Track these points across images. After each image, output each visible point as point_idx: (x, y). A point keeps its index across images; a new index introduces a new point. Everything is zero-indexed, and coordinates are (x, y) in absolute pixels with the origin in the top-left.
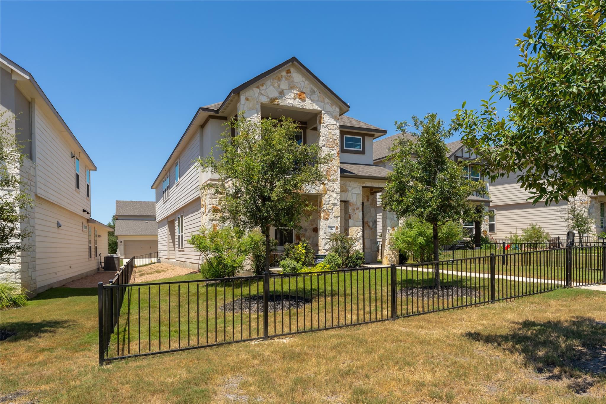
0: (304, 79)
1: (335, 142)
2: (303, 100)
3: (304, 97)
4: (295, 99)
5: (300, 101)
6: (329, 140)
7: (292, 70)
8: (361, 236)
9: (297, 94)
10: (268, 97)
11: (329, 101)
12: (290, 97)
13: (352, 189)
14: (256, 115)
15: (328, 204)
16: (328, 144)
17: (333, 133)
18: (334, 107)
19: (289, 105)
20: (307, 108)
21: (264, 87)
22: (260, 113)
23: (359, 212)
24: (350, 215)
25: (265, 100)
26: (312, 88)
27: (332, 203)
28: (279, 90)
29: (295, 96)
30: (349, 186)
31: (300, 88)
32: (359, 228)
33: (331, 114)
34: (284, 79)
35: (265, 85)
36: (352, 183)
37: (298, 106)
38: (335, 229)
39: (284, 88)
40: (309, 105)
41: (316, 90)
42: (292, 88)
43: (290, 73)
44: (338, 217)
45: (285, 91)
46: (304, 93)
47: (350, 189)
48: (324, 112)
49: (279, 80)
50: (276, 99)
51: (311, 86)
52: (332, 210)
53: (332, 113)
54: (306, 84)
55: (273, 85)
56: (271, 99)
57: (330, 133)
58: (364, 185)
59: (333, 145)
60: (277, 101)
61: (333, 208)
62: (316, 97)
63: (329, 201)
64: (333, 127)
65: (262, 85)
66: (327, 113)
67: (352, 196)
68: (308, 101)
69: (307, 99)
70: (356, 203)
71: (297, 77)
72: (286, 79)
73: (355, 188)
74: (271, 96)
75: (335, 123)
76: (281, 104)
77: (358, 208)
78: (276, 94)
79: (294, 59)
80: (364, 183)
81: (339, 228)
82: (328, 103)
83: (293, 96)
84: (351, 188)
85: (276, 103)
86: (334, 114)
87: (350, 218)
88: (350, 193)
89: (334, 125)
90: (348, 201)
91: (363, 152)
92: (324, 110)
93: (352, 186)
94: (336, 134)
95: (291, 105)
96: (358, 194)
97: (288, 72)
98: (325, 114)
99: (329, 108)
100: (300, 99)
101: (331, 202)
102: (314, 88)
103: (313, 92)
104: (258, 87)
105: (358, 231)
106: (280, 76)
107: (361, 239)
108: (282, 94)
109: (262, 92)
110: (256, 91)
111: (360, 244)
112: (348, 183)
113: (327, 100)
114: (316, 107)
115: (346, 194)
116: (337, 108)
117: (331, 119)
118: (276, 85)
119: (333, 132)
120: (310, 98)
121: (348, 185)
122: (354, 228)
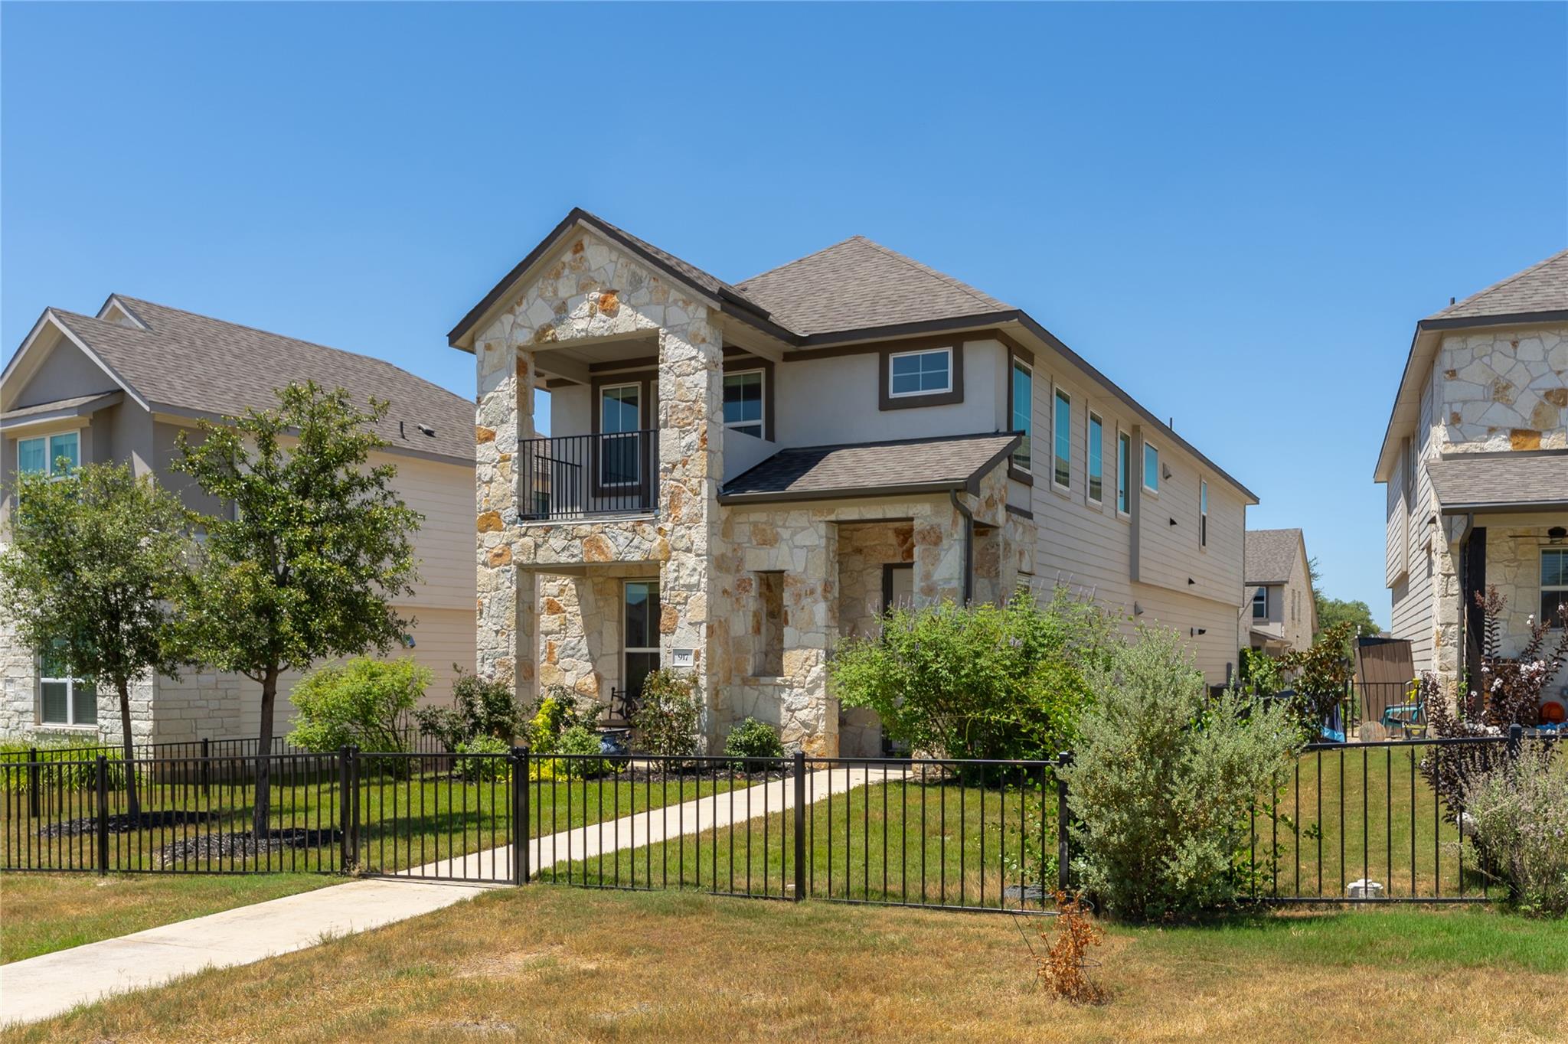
0: (614, 256)
1: (696, 408)
2: (612, 313)
3: (613, 305)
4: (592, 316)
5: (604, 317)
6: (676, 406)
7: (586, 241)
8: (819, 678)
9: (596, 301)
10: (531, 328)
11: (680, 296)
12: (582, 314)
13: (794, 534)
14: (506, 380)
15: (672, 589)
16: (675, 417)
17: (688, 384)
18: (691, 308)
19: (579, 336)
20: (620, 330)
21: (524, 306)
22: (514, 375)
23: (816, 602)
24: (786, 612)
25: (524, 337)
26: (634, 274)
27: (684, 586)
28: (557, 303)
29: (591, 308)
30: (784, 526)
31: (603, 283)
32: (814, 652)
33: (683, 330)
34: (566, 272)
35: (524, 302)
36: (794, 514)
37: (598, 333)
38: (691, 658)
39: (567, 295)
40: (629, 321)
41: (644, 273)
42: (584, 288)
43: (582, 248)
44: (701, 623)
45: (569, 302)
46: (613, 292)
47: (785, 534)
48: (665, 331)
49: (558, 276)
50: (550, 326)
51: (633, 266)
52: (686, 604)
53: (685, 327)
54: (619, 266)
55: (540, 296)
56: (538, 332)
57: (680, 386)
58: (833, 517)
59: (687, 417)
60: (551, 332)
61: (687, 598)
62: (643, 295)
63: (676, 579)
64: (689, 365)
65: (519, 304)
66: (673, 331)
67: (791, 555)
68: (625, 311)
69: (622, 307)
70: (804, 576)
71: (599, 256)
72: (572, 268)
73: (803, 529)
74: (536, 326)
75: (694, 353)
76: (561, 338)
77: (812, 592)
78: (547, 316)
79: (577, 214)
80: (831, 511)
81: (703, 655)
82: (675, 302)
83: (586, 307)
84: (789, 532)
85: (549, 338)
86: (690, 329)
87: (786, 622)
88: (784, 548)
89: (690, 359)
90: (782, 572)
91: (957, 397)
92: (665, 325)
93: (794, 524)
94: (696, 386)
95: (584, 334)
96: (810, 549)
97: (579, 248)
98: (666, 334)
99: (677, 315)
100: (604, 311)
101: (682, 582)
102: (638, 271)
103: (636, 282)
104: (511, 311)
105: (809, 662)
106: (561, 265)
107: (819, 686)
108: (562, 311)
109: (519, 320)
110: (508, 319)
111: (814, 702)
112: (779, 519)
113: (674, 294)
114: (645, 323)
115: (773, 552)
116: (700, 309)
117: (683, 345)
118: (549, 294)
119: (688, 381)
120: (628, 303)
121: (780, 523)
122: (799, 652)
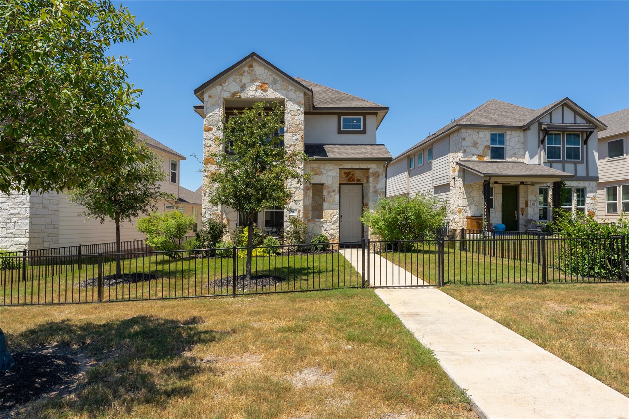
0: (266, 71)
1: (299, 127)
2: (265, 91)
3: (266, 88)
4: (256, 91)
5: (262, 92)
6: (292, 126)
7: (254, 64)
8: (337, 220)
9: (259, 86)
10: (230, 92)
11: (293, 88)
12: (252, 89)
13: (328, 171)
14: (218, 109)
15: (289, 188)
16: (291, 129)
17: (296, 119)
18: (298, 93)
19: (251, 97)
20: (269, 97)
21: (227, 83)
22: (222, 108)
23: (336, 194)
24: (324, 197)
25: (227, 95)
26: (274, 78)
27: (294, 187)
28: (241, 84)
29: (256, 88)
30: (324, 169)
31: (262, 80)
32: (335, 211)
33: (294, 100)
34: (246, 74)
35: (227, 82)
36: (327, 165)
37: (259, 97)
38: (297, 212)
39: (246, 82)
40: (271, 94)
41: (278, 79)
42: (253, 81)
43: (253, 67)
44: (301, 200)
45: (247, 85)
46: (266, 84)
47: (324, 171)
48: (287, 99)
49: (242, 75)
50: (238, 92)
51: (274, 76)
52: (295, 194)
53: (295, 99)
54: (268, 75)
55: (235, 81)
56: (233, 94)
57: (293, 119)
58: (342, 167)
59: (296, 130)
60: (239, 94)
61: (295, 192)
62: (278, 86)
63: (291, 185)
64: (297, 112)
65: (225, 82)
66: (290, 100)
67: (327, 178)
68: (270, 91)
69: (269, 89)
70: (331, 186)
71: (259, 70)
72: (248, 73)
73: (331, 170)
74: (232, 91)
75: (299, 108)
76: (243, 97)
77: (334, 191)
78: (238, 88)
79: (253, 54)
80: (341, 165)
81: (302, 211)
82: (291, 90)
83: (254, 88)
84: (326, 171)
85: (238, 96)
86: (297, 100)
87: (325, 201)
88: (324, 176)
89: (297, 110)
90: (323, 184)
91: (364, 132)
92: (287, 97)
93: (328, 168)
94: (299, 119)
95: (253, 97)
96: (334, 177)
97: (251, 66)
98: (288, 101)
99: (292, 94)
100: (262, 90)
101: (293, 186)
102: (276, 78)
103: (275, 82)
104: (221, 85)
105: (333, 214)
106: (243, 71)
107: (337, 222)
108: (244, 87)
109: (224, 88)
110: (219, 88)
111: (335, 227)
112: (322, 166)
113: (290, 87)
114: (279, 95)
115: (320, 177)
116: (301, 94)
117: (295, 105)
118: (238, 81)
119: (296, 118)
120: (272, 88)
121: (323, 168)
122: (329, 210)
